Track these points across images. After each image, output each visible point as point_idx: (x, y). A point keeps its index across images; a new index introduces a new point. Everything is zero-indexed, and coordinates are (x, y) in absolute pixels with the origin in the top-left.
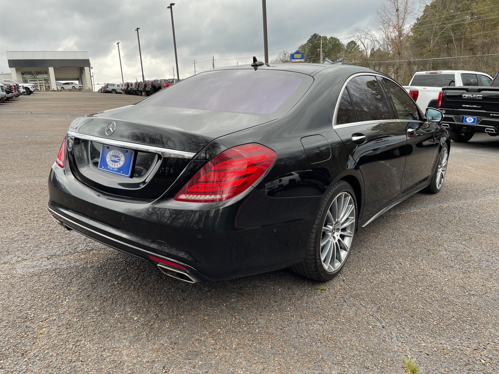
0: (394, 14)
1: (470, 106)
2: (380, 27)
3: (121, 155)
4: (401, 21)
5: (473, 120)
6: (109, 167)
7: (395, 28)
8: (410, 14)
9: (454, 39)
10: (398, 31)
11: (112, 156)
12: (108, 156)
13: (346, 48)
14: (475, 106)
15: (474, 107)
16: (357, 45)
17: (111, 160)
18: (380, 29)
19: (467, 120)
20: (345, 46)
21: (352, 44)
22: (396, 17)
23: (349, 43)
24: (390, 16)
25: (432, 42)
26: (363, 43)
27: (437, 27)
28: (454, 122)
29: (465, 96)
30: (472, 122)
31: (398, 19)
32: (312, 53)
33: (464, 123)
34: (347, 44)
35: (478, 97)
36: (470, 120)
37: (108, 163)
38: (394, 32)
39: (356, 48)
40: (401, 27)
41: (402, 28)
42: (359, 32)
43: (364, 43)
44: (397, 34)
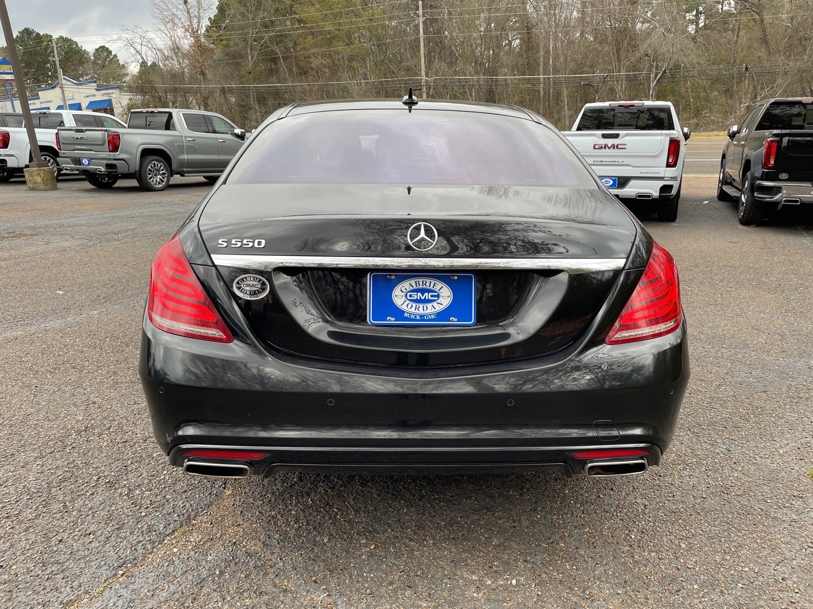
0: (181, 7)
2: (159, 27)
4: (195, 21)
7: (188, 30)
8: (207, 11)
9: (281, 57)
10: (193, 37)
13: (92, 58)
16: (113, 54)
18: (160, 30)
20: (91, 54)
21: (103, 51)
22: (186, 14)
23: (97, 50)
24: (174, 11)
25: (250, 59)
26: (138, 52)
27: (254, 35)
31: (190, 16)
32: (27, 64)
34: (94, 51)
38: (185, 37)
39: (112, 59)
40: (197, 31)
41: (199, 32)
42: (125, 32)
43: (140, 52)
44: (193, 41)
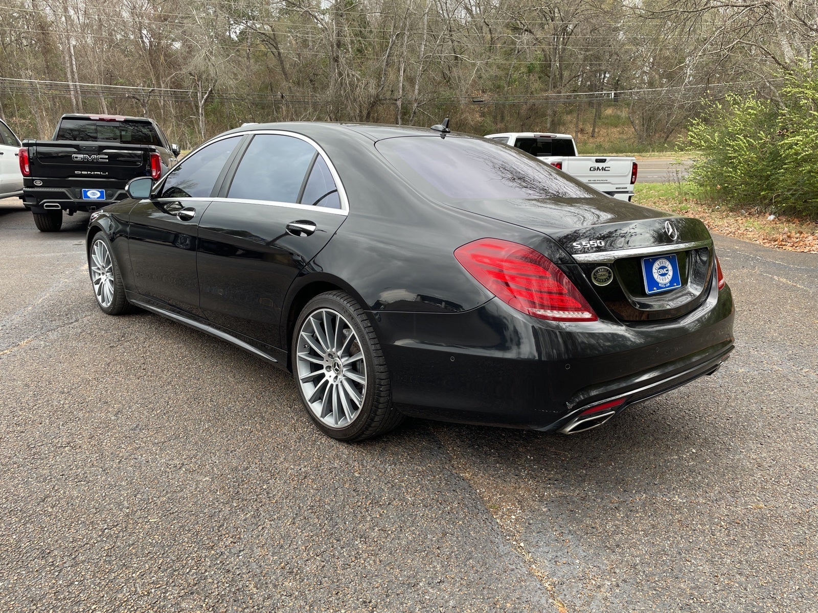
1: (89, 172)
3: (667, 264)
5: (99, 194)
6: (660, 285)
11: (659, 269)
12: (654, 271)
14: (99, 173)
15: (96, 174)
17: (660, 275)
19: (89, 194)
28: (70, 199)
29: (76, 158)
30: (98, 198)
33: (85, 199)
35: (101, 158)
36: (94, 194)
37: (658, 280)
